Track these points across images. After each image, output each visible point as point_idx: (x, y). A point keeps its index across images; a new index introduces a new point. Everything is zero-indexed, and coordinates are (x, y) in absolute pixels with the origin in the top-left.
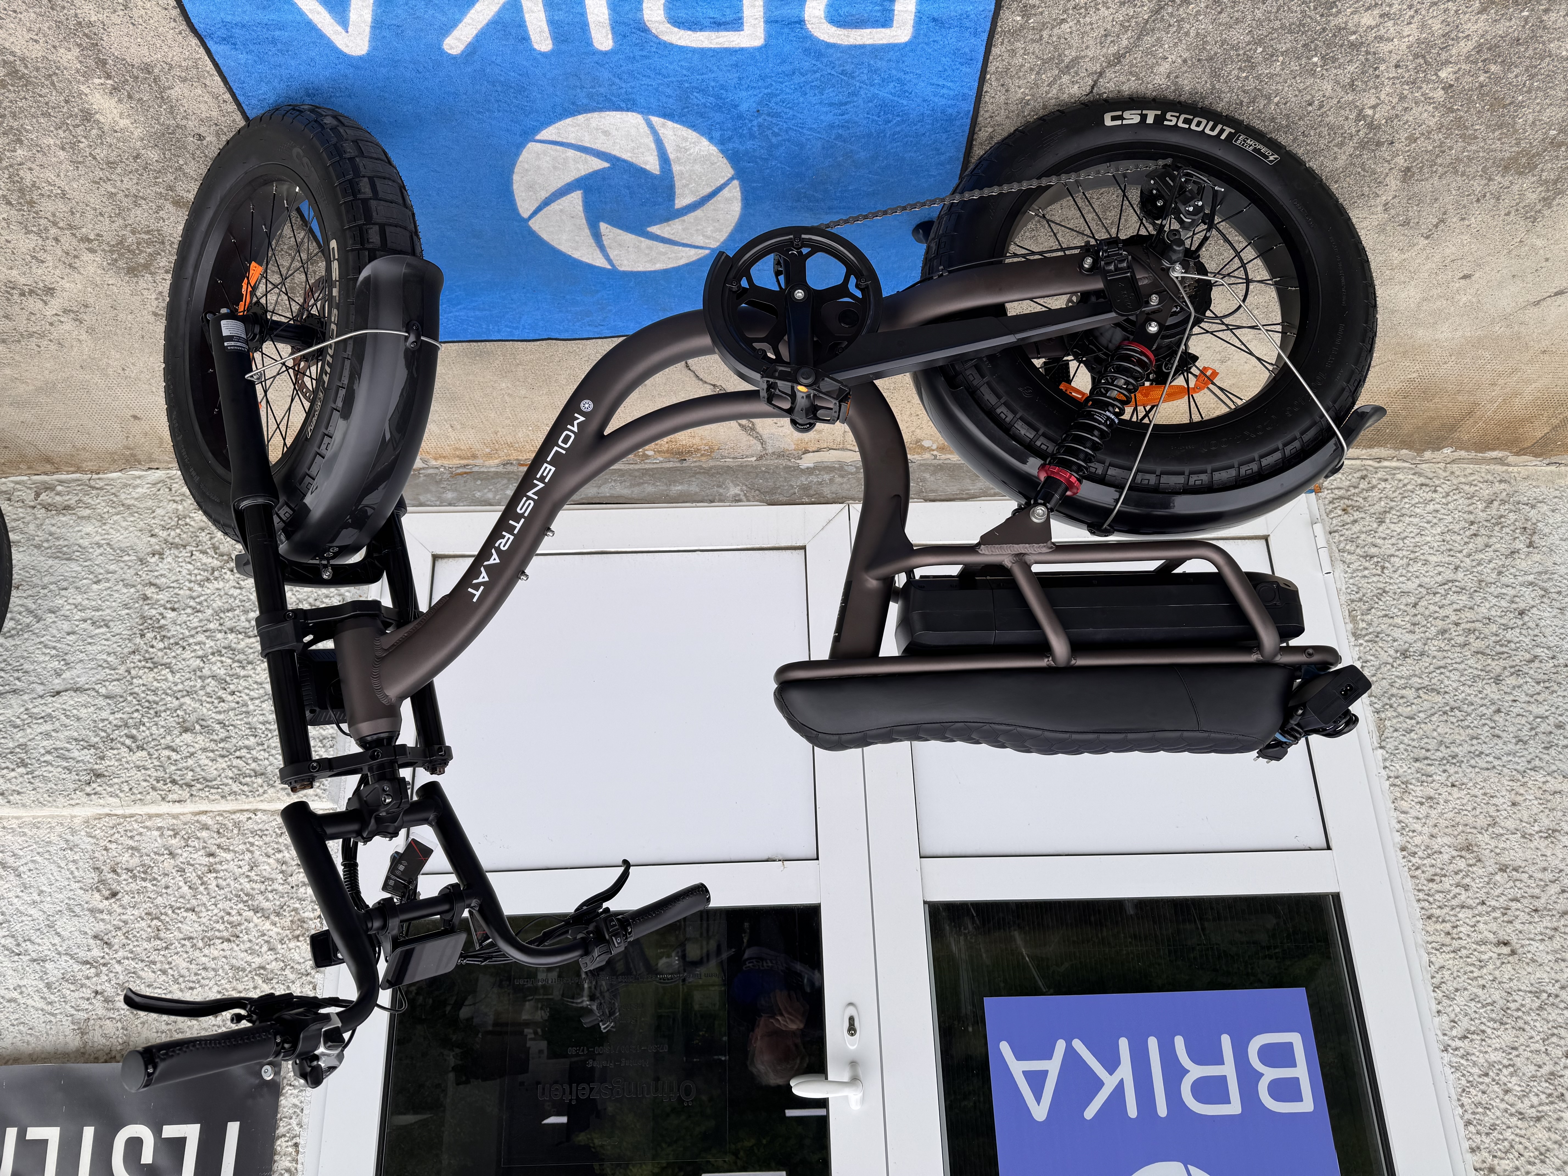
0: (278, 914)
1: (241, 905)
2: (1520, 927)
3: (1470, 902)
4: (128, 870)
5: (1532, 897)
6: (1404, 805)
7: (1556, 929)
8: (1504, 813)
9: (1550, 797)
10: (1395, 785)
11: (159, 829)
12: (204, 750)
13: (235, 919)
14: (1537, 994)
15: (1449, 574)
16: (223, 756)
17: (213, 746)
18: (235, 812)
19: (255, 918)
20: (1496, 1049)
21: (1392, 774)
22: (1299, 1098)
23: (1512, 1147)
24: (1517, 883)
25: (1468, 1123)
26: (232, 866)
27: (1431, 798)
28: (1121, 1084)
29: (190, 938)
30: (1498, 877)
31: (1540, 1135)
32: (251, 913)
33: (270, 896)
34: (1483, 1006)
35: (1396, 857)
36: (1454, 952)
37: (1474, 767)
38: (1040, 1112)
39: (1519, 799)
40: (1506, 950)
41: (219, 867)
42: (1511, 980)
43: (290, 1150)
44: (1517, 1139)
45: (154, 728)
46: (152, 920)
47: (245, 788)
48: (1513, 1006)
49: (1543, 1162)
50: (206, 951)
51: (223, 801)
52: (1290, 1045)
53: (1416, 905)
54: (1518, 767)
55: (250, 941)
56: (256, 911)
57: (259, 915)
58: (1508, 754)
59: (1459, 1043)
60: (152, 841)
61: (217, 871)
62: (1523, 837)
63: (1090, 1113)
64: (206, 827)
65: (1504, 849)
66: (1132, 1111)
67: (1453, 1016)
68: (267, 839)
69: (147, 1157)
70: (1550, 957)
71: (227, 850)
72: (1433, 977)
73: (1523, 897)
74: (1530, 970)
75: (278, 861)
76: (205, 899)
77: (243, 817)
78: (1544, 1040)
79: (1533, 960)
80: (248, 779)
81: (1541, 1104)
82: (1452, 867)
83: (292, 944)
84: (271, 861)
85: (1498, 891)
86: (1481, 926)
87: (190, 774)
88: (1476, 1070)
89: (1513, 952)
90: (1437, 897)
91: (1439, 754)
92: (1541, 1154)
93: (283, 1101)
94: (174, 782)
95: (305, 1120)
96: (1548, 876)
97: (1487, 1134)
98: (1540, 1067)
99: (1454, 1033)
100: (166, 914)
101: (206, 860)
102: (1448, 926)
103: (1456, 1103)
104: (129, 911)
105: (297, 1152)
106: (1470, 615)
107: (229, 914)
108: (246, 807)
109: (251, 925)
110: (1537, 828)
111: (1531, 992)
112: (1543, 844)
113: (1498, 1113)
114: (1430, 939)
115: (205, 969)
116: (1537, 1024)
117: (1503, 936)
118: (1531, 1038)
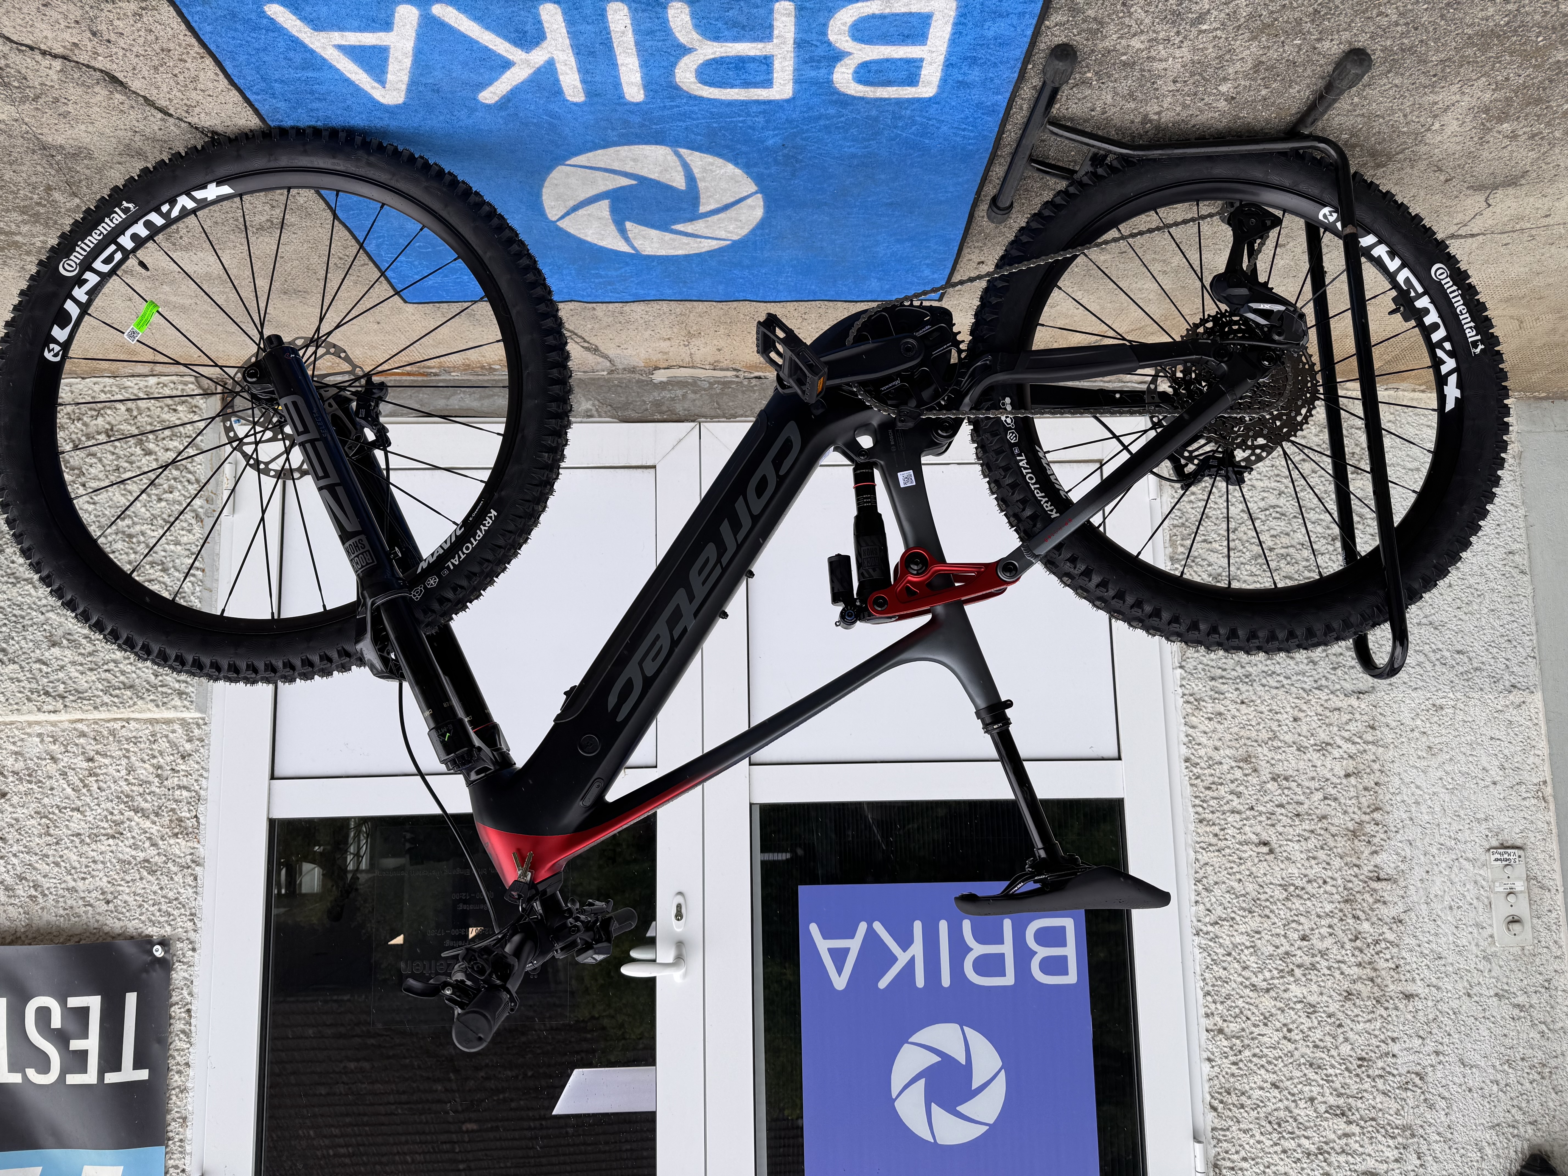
0: (157, 815)
1: (122, 806)
2: (1281, 829)
3: (1240, 807)
4: (15, 773)
5: (1297, 803)
6: (1194, 720)
7: (1312, 832)
8: (1285, 728)
9: (1328, 714)
10: (1188, 702)
11: (40, 735)
12: (73, 663)
13: (118, 818)
14: (1284, 887)
15: (1272, 500)
16: (91, 670)
17: (80, 659)
18: (109, 721)
19: (136, 818)
20: (1242, 933)
21: (1187, 692)
22: (1066, 973)
23: (1242, 1012)
24: (1286, 791)
25: (1208, 993)
26: (111, 770)
27: (1220, 714)
28: (912, 960)
29: (79, 834)
30: (1269, 786)
31: (1267, 1003)
32: (132, 813)
33: (148, 798)
34: (1237, 897)
35: (1180, 767)
36: (1218, 851)
37: (1264, 686)
38: (840, 982)
39: (1301, 715)
40: (1265, 849)
41: (98, 771)
42: (1265, 874)
43: (183, 1015)
44: (1247, 1006)
45: (23, 642)
46: (41, 818)
47: (116, 700)
48: (1263, 897)
49: (1266, 1025)
50: (94, 846)
51: (96, 712)
52: (1064, 928)
53: (1191, 810)
54: (1305, 686)
55: (133, 838)
56: (136, 811)
57: (140, 815)
58: (1297, 674)
59: (1210, 928)
60: (34, 747)
61: (96, 775)
62: (1299, 750)
63: (883, 984)
64: (83, 734)
65: (1279, 760)
66: (920, 982)
67: (1208, 905)
68: (142, 746)
69: (56, 1022)
70: (1304, 856)
71: (105, 755)
72: (1196, 872)
73: (1288, 803)
74: (1283, 866)
75: (153, 765)
76: (88, 800)
77: (117, 725)
78: (1284, 925)
79: (1288, 859)
80: (117, 692)
81: (1272, 978)
82: (1229, 776)
83: (172, 841)
84: (147, 766)
85: (1266, 799)
86: (1247, 829)
87: (62, 686)
88: (1221, 951)
89: (1271, 851)
90: (1211, 803)
91: (1234, 673)
92: (1265, 1018)
93: (174, 975)
94: (47, 694)
95: (195, 990)
96: (1314, 785)
97: (1222, 1003)
98: (1277, 947)
99: (1207, 920)
100: (53, 813)
101: (85, 765)
102: (1216, 829)
103: (1199, 978)
104: (19, 810)
105: (190, 1016)
106: (1285, 540)
107: (112, 813)
108: (119, 716)
109: (133, 823)
110: (1312, 742)
111: (1280, 885)
112: (1316, 755)
113: (1234, 985)
114: (1199, 840)
115: (95, 862)
116: (1282, 912)
117: (1265, 837)
118: (1274, 924)
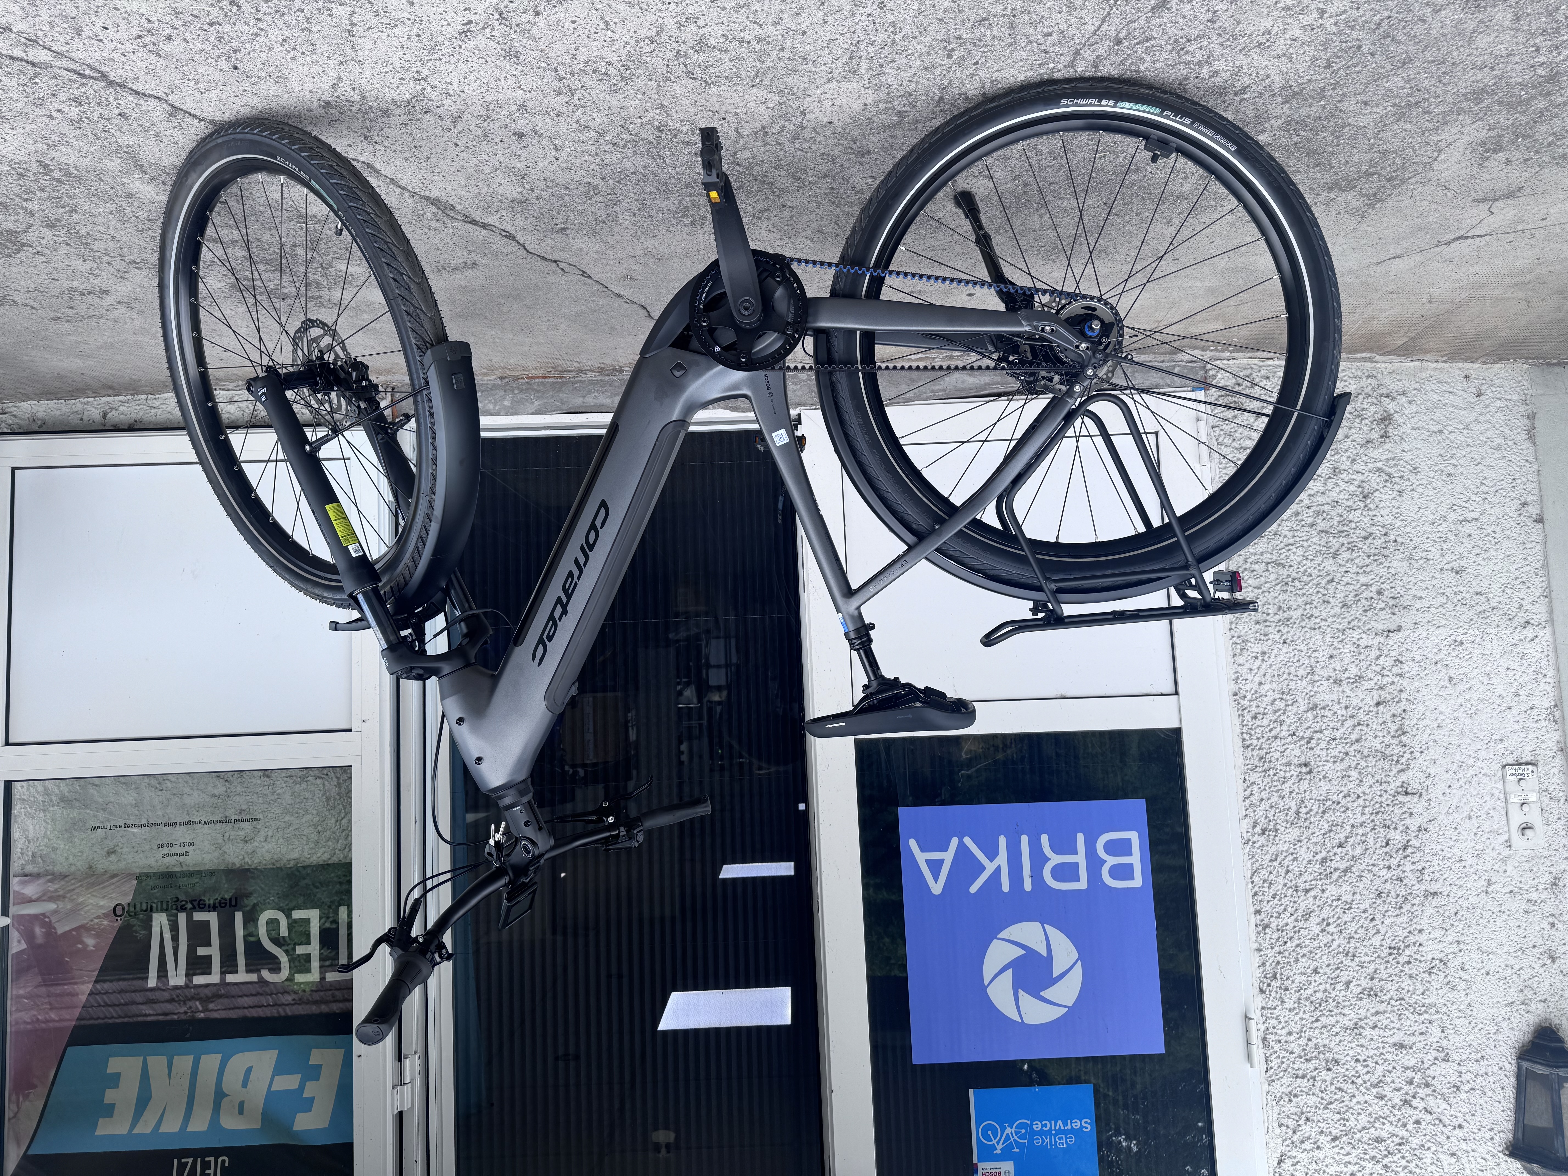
2: (1318, 752)
3: (1283, 734)
5: (1333, 729)
6: (1241, 659)
7: (1347, 753)
8: (1322, 664)
9: (1361, 651)
14: (1322, 802)
20: (1285, 842)
22: (1132, 878)
23: (1286, 910)
24: (1323, 719)
25: (1256, 894)
27: (1264, 653)
28: (998, 868)
30: (1308, 714)
34: (1281, 811)
35: (1229, 700)
36: (1264, 771)
37: (1304, 627)
38: (936, 888)
39: (1336, 652)
40: (1304, 770)
42: (1305, 791)
44: (1291, 904)
48: (1304, 811)
52: (1129, 841)
53: (1240, 737)
54: (1341, 627)
58: (1334, 616)
59: (1257, 838)
62: (1335, 682)
63: (973, 889)
65: (1317, 692)
66: (1006, 887)
67: (1256, 818)
70: (1339, 775)
72: (1245, 791)
73: (1325, 729)
74: (1321, 784)
78: (1323, 835)
79: (1325, 777)
81: (1312, 880)
82: (1273, 707)
85: (1306, 725)
86: (1289, 752)
88: (1267, 857)
89: (1311, 771)
90: (1257, 730)
92: (1307, 914)
97: (1269, 901)
98: (1316, 854)
99: (1255, 831)
102: (1262, 753)
103: (1249, 881)
110: (1346, 676)
111: (1319, 800)
112: (1349, 687)
113: (1279, 887)
114: (1246, 762)
116: (1320, 824)
117: (1304, 759)
118: (1314, 833)
